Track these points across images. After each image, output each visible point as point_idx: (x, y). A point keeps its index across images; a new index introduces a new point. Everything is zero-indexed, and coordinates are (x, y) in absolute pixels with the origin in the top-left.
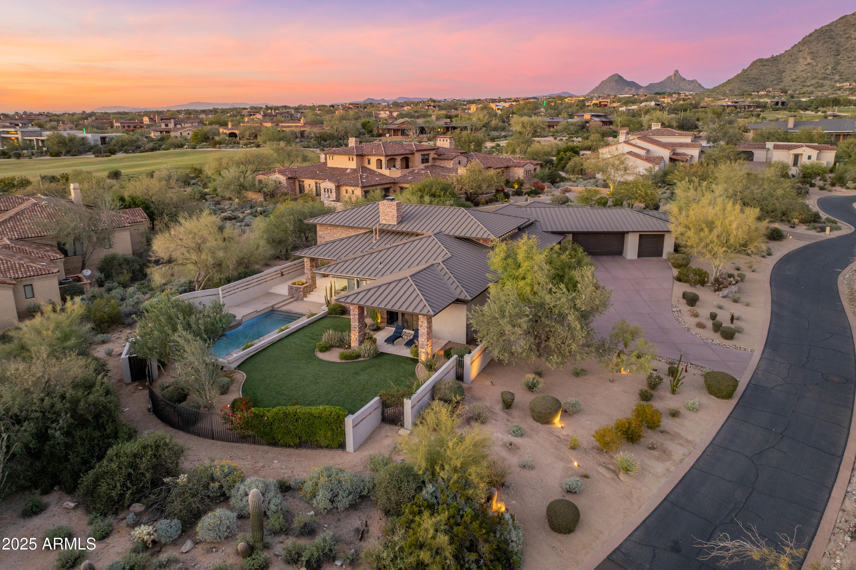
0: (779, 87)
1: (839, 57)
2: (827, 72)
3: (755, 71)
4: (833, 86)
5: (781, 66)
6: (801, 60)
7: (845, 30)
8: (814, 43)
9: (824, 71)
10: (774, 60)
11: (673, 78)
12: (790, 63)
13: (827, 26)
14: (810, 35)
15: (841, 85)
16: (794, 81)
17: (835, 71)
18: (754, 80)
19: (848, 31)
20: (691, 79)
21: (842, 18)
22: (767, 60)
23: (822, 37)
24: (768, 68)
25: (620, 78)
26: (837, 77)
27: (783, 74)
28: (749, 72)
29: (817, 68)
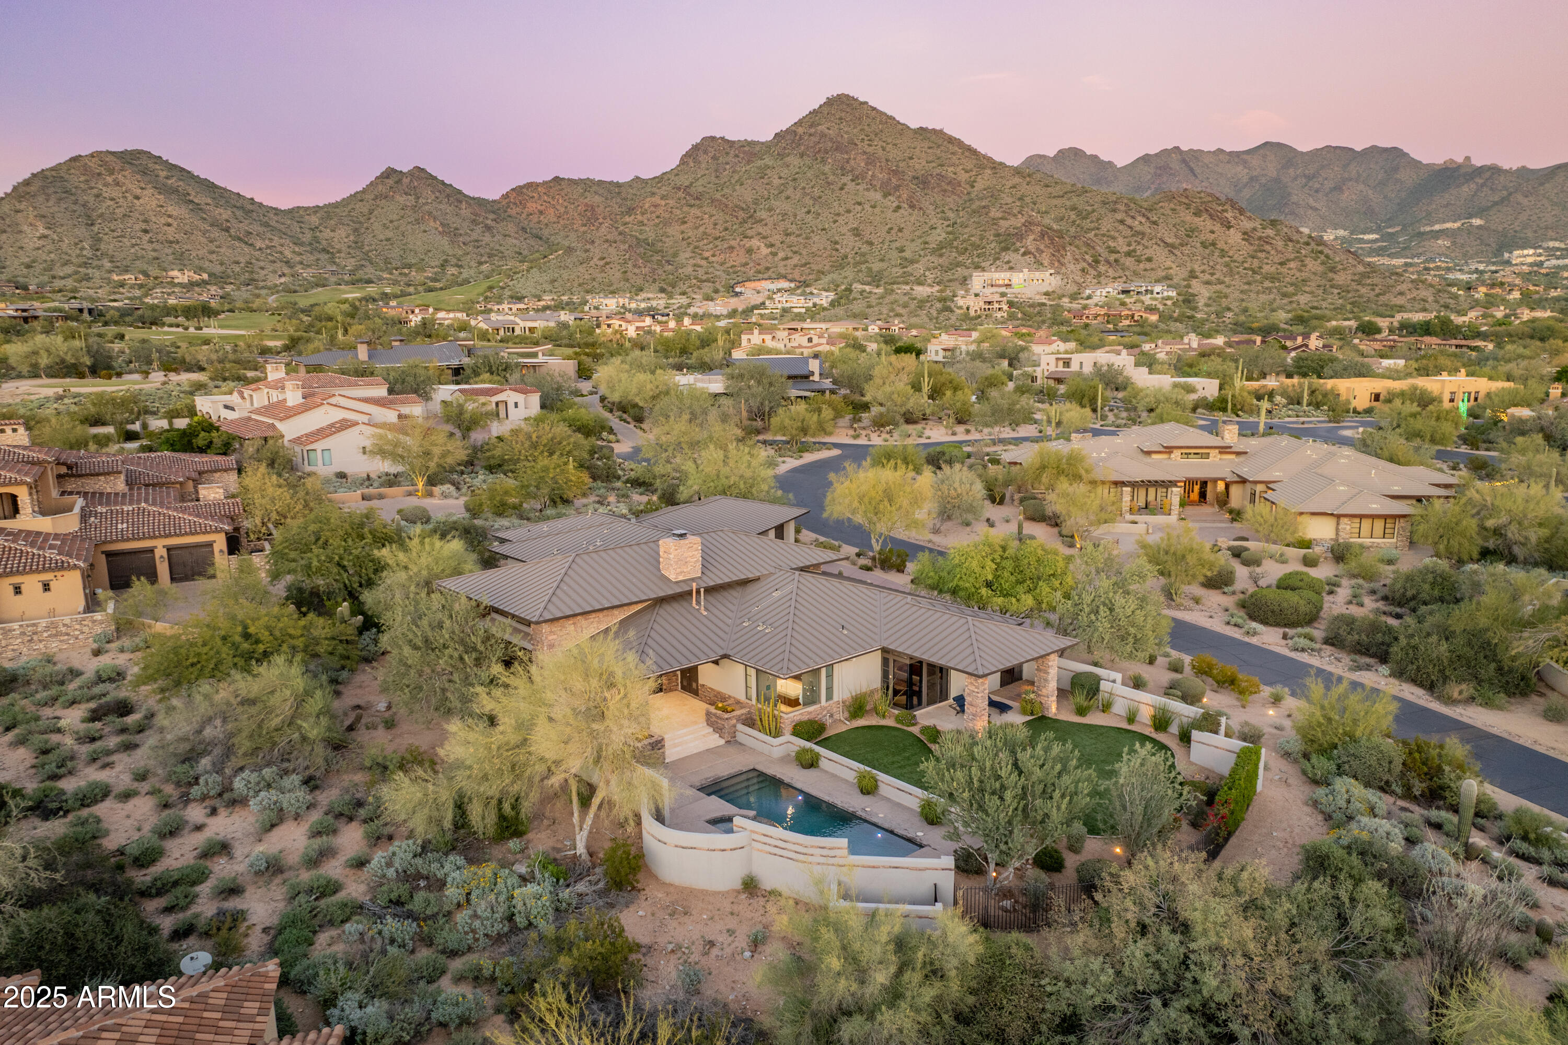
1: (96, 229)
2: (85, 253)
4: (109, 281)
7: (87, 181)
8: (41, 198)
9: (78, 252)
12: (5, 231)
13: (52, 169)
14: (27, 183)
15: (121, 278)
16: (28, 267)
17: (99, 253)
19: (92, 184)
23: (51, 190)
26: (108, 265)
29: (64, 246)
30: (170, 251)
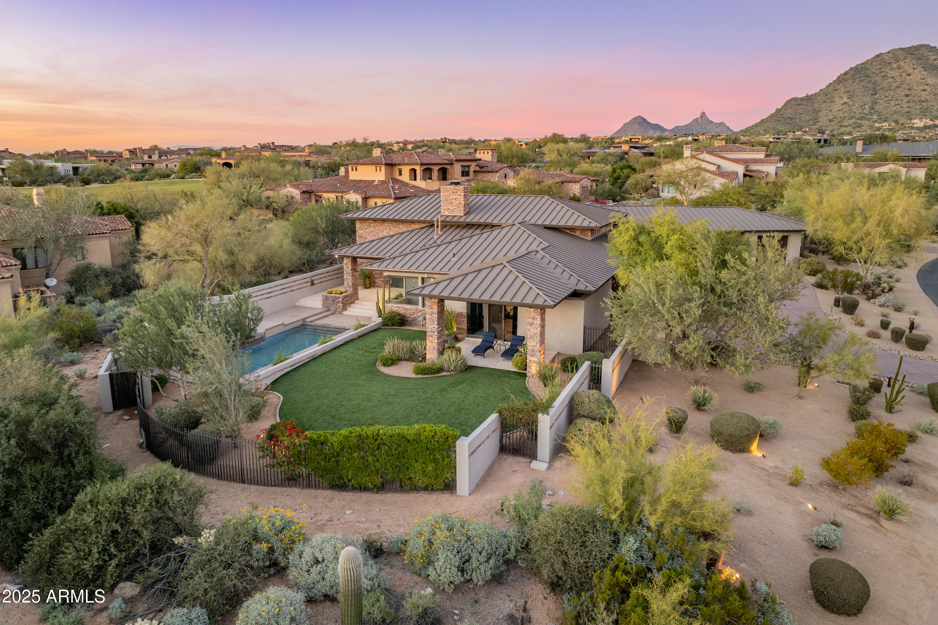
0: (816, 127)
1: (876, 97)
2: (865, 111)
3: (789, 110)
4: (872, 127)
5: (816, 106)
6: (837, 99)
7: (881, 68)
8: (850, 82)
9: (861, 111)
10: (809, 99)
11: (699, 121)
12: (825, 102)
13: (862, 64)
14: (846, 73)
15: (880, 125)
16: (831, 121)
17: (873, 111)
18: (789, 120)
19: (883, 70)
20: (718, 122)
21: (877, 56)
22: (802, 99)
23: (858, 76)
24: (804, 107)
25: (644, 120)
26: (875, 117)
27: (819, 114)
28: (783, 111)
29: (854, 108)
30: (918, 107)
